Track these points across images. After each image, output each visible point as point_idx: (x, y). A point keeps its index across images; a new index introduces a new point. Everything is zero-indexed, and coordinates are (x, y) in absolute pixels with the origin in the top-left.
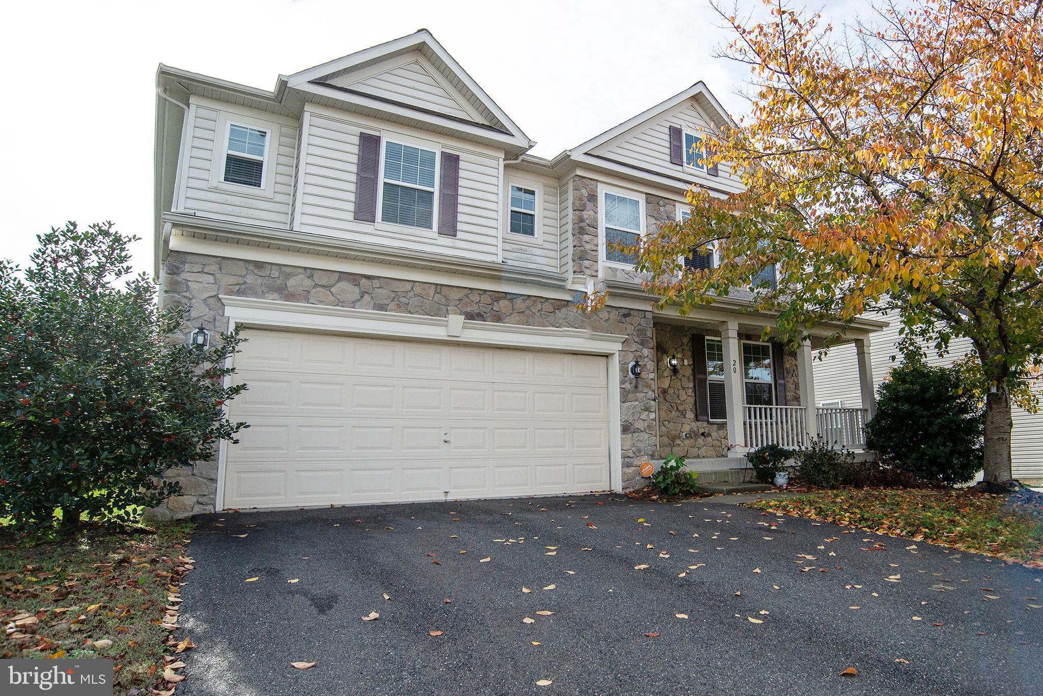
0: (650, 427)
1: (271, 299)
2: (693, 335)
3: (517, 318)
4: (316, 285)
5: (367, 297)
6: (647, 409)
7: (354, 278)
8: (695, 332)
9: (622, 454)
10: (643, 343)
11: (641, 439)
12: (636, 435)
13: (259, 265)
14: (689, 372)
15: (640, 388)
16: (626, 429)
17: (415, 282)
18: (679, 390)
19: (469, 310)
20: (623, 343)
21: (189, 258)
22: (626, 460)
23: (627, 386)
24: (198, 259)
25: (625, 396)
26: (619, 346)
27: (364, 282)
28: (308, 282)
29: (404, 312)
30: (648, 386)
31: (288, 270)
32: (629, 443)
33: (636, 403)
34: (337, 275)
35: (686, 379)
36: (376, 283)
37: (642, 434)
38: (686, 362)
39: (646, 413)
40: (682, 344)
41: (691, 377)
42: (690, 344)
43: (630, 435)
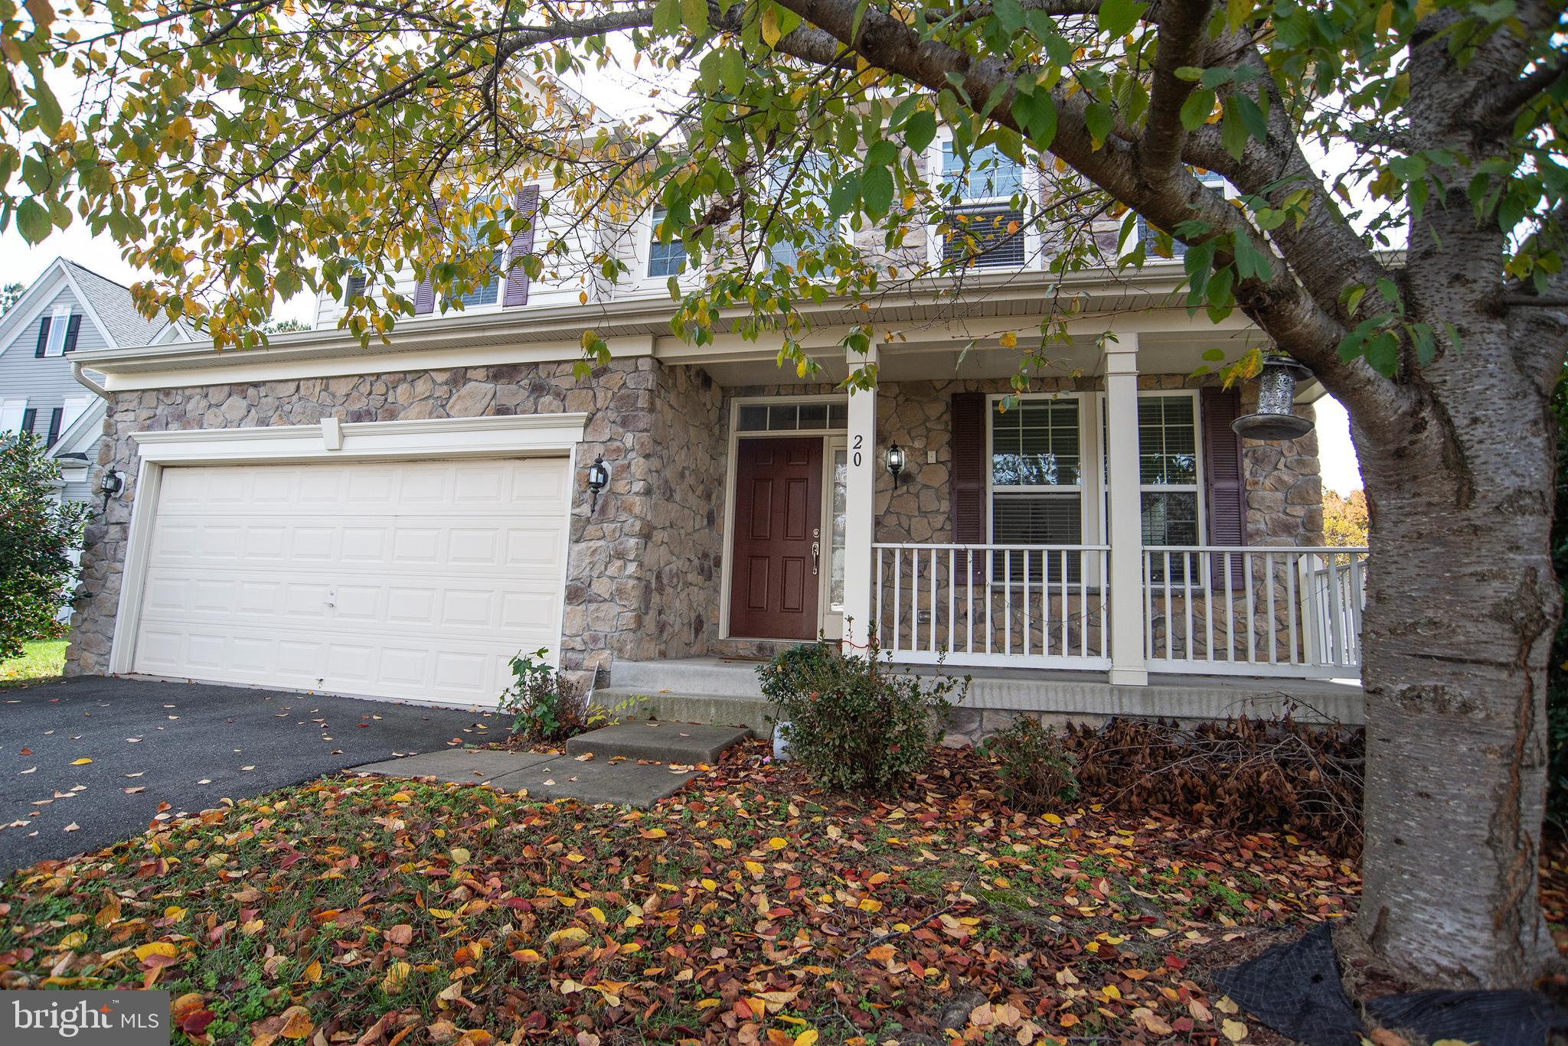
0: (620, 591)
1: (174, 430)
2: (954, 396)
3: (417, 409)
4: (210, 406)
5: (253, 411)
6: (620, 555)
7: (240, 388)
8: (961, 390)
9: (562, 644)
10: (624, 423)
11: (601, 615)
12: (593, 606)
13: (167, 392)
14: (942, 475)
15: (611, 512)
16: (575, 594)
17: (300, 380)
18: (910, 518)
19: (356, 407)
20: (586, 426)
21: (121, 397)
22: (569, 654)
23: (585, 510)
24: (127, 396)
25: (579, 531)
26: (578, 434)
27: (251, 391)
28: (204, 403)
29: (285, 424)
30: (629, 509)
31: (188, 392)
32: (577, 623)
33: (601, 543)
34: (227, 389)
35: (931, 493)
36: (263, 391)
37: (605, 605)
38: (932, 457)
39: (619, 563)
40: (927, 419)
41: (946, 489)
42: (947, 417)
43: (583, 607)
